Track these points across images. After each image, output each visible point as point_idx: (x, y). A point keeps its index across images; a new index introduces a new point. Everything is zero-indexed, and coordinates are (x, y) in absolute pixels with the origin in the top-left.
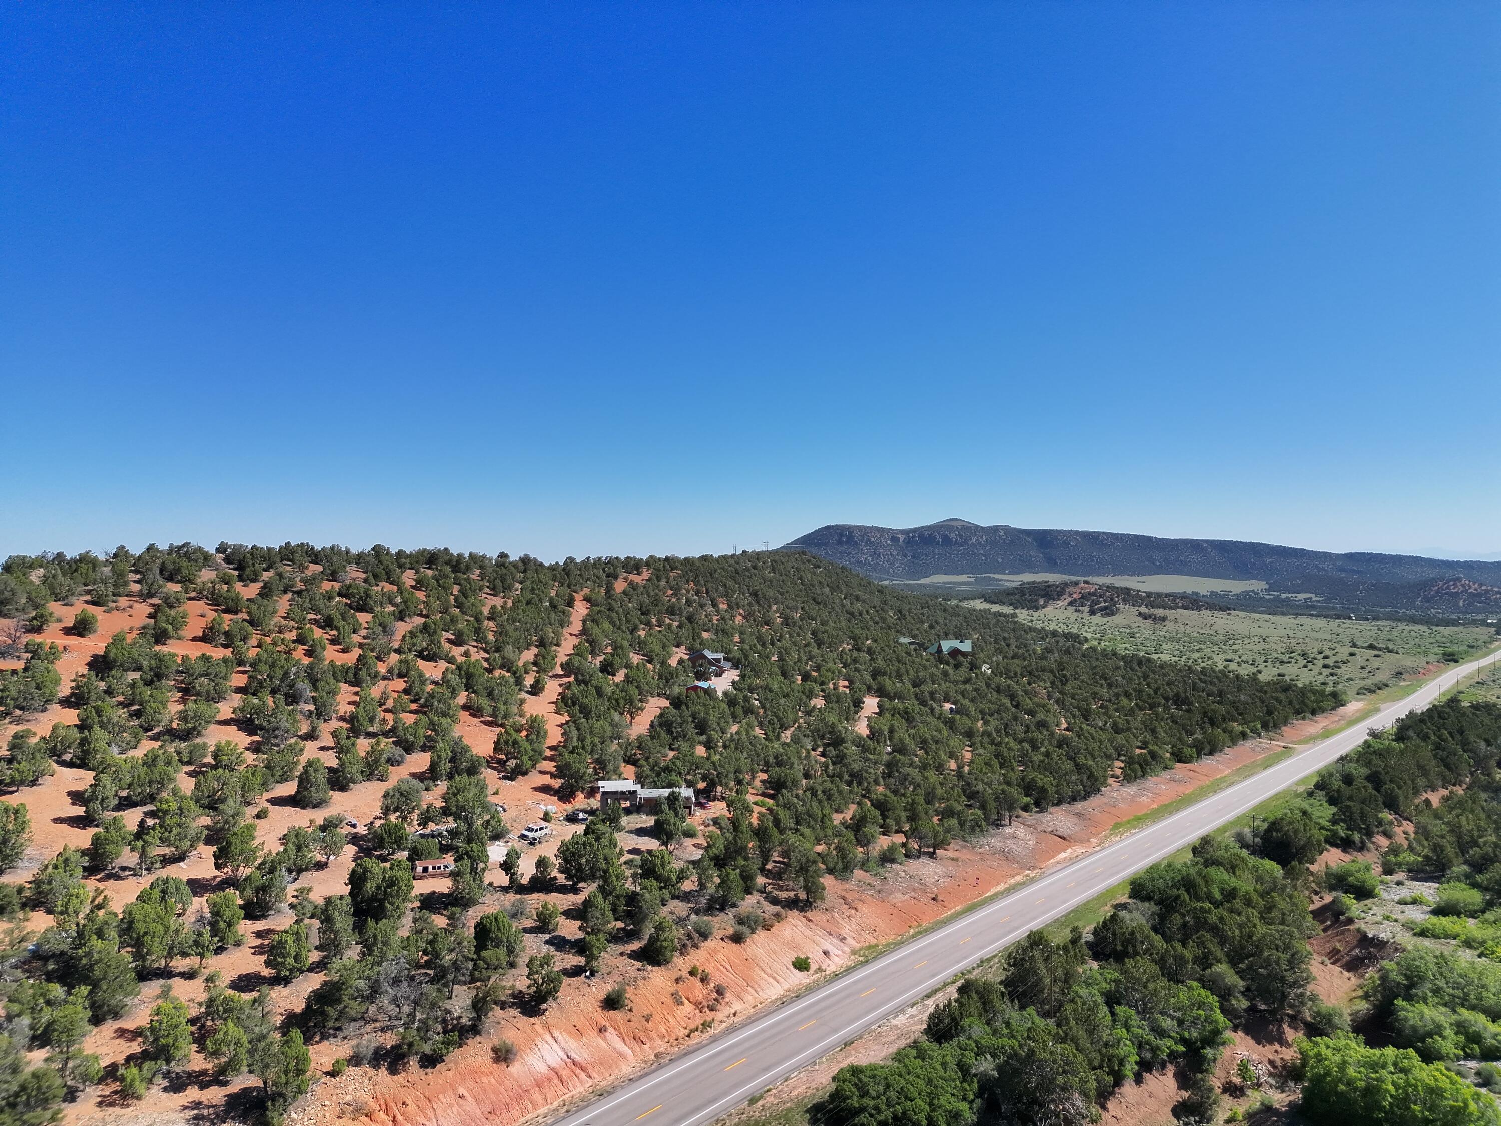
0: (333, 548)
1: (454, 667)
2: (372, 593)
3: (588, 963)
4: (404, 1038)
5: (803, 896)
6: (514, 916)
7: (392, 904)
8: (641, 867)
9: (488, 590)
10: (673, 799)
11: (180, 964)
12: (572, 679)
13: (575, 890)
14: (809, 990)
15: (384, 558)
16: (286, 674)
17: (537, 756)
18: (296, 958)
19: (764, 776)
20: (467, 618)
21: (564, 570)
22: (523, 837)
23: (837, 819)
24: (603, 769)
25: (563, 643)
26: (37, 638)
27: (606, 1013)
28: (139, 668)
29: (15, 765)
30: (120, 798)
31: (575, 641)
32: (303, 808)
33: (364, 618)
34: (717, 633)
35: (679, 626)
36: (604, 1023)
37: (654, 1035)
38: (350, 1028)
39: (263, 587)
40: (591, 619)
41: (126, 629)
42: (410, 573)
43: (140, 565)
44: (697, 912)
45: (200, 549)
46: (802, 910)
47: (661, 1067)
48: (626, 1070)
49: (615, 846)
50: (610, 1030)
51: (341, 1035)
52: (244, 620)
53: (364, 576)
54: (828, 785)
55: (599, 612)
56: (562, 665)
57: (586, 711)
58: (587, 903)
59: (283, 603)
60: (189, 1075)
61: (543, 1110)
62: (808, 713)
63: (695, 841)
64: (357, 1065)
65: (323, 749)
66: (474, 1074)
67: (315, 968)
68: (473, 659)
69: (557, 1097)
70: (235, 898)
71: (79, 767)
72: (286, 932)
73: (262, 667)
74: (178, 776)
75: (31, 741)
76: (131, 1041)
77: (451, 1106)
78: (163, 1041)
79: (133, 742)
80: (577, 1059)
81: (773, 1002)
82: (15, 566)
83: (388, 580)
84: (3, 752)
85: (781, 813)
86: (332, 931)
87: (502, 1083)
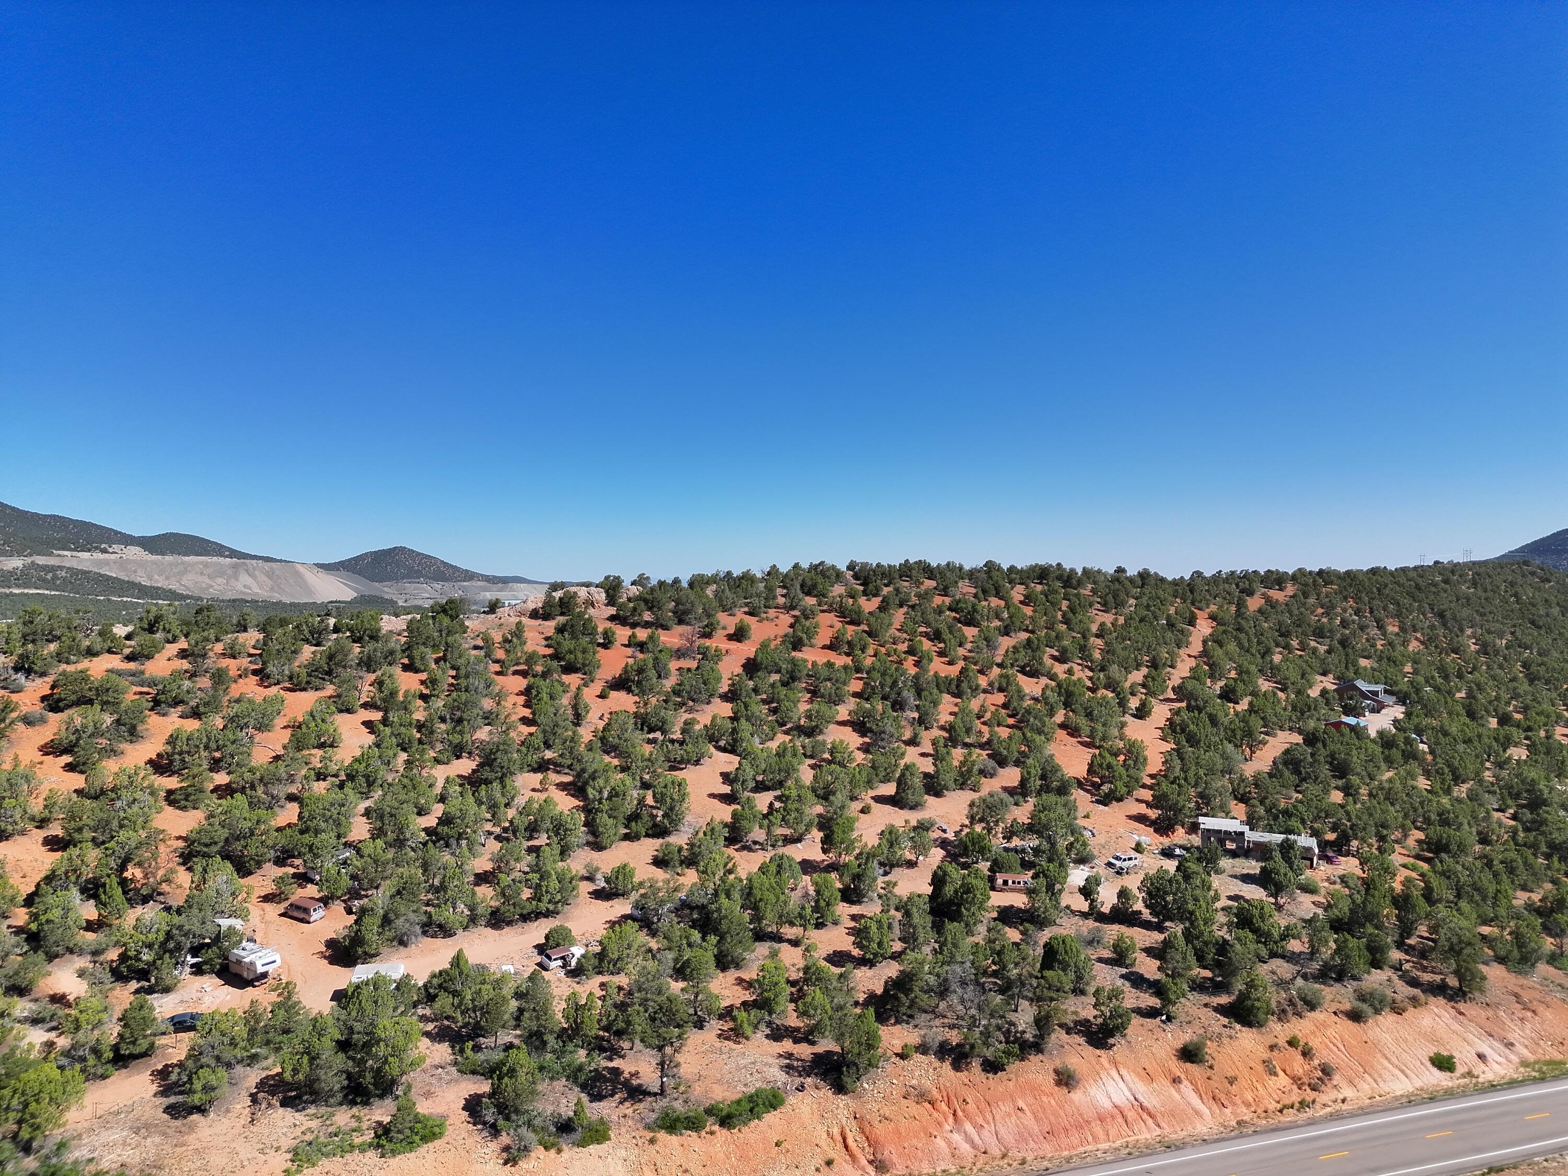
0: (948, 564)
1: (1053, 684)
2: (979, 608)
3: (1164, 1006)
4: (966, 1038)
5: (1453, 982)
6: (1090, 943)
7: (968, 910)
8: (1236, 915)
9: (1099, 607)
10: (1286, 848)
11: (790, 932)
12: (1184, 704)
13: (1159, 928)
14: (1450, 1094)
15: (994, 574)
16: (895, 683)
17: (1133, 783)
18: (880, 944)
19: (1421, 835)
20: (1075, 634)
21: (1189, 585)
22: (1110, 865)
23: (1520, 898)
24: (1207, 804)
25: (1179, 665)
26: (707, 642)
27: (1182, 1064)
28: (778, 671)
29: (685, 747)
30: (757, 782)
31: (1193, 663)
32: (901, 808)
33: (970, 632)
34: (1380, 659)
35: (1329, 652)
36: (1179, 1074)
37: (1238, 1100)
38: (922, 1018)
39: (882, 601)
40: (1217, 640)
41: (772, 637)
42: (1020, 588)
43: (786, 581)
44: (1305, 977)
45: (833, 567)
46: (1451, 999)
47: (1241, 1136)
48: (1201, 1129)
49: (1209, 889)
50: (1185, 1082)
51: (913, 1023)
52: (864, 631)
53: (973, 591)
54: (1513, 855)
55: (1224, 632)
56: (1173, 689)
57: (1193, 740)
58: (1167, 944)
59: (898, 616)
60: (787, 1028)
61: (1104, 1146)
62: (1500, 765)
63: (1316, 898)
64: (925, 1053)
65: (923, 755)
66: (1035, 1090)
67: (896, 956)
68: (1074, 678)
69: (1119, 1136)
70: (835, 881)
71: (731, 752)
72: (871, 918)
73: (876, 675)
74: (801, 767)
75: (697, 727)
76: (746, 989)
77: (1009, 1115)
78: (766, 994)
79: (771, 734)
80: (1146, 1104)
81: (1396, 1098)
82: (698, 582)
83: (998, 595)
84: (677, 736)
85: (1435, 882)
86: (911, 925)
87: (1062, 1107)
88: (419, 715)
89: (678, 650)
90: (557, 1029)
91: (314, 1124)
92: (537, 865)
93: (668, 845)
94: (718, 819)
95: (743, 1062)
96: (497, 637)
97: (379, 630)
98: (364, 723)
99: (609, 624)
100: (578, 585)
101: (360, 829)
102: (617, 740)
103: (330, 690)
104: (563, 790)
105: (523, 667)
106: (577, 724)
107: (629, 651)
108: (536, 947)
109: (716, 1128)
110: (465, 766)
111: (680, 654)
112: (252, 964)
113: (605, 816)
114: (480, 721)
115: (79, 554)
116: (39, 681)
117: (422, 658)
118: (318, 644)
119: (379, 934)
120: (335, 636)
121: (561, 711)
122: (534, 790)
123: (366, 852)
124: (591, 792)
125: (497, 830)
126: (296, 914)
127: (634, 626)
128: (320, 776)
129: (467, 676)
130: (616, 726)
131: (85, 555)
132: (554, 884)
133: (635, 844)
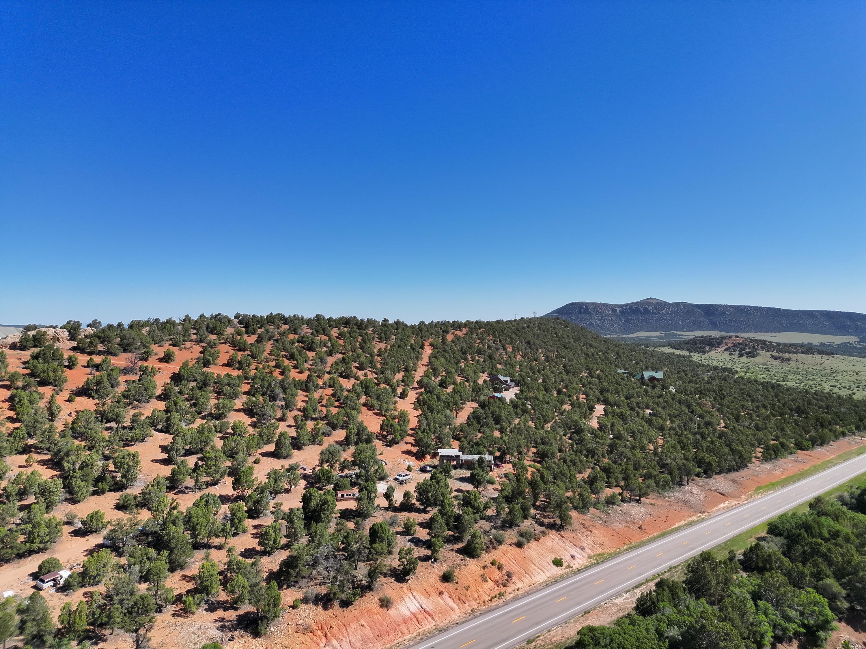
0: (294, 316)
1: (358, 382)
2: (316, 341)
3: (432, 554)
4: (331, 590)
5: (558, 522)
6: (391, 524)
7: (325, 514)
8: (463, 500)
9: (377, 339)
10: (481, 461)
11: (215, 541)
12: (423, 390)
13: (425, 511)
14: (563, 578)
15: (322, 322)
16: (270, 385)
17: (404, 434)
18: (275, 541)
19: (535, 450)
20: (366, 355)
21: (419, 328)
22: (396, 479)
23: (579, 477)
24: (441, 442)
25: (418, 370)
26: (145, 364)
27: (443, 584)
28: (195, 380)
29: (134, 431)
30: (186, 450)
31: (425, 368)
32: (278, 458)
33: (311, 354)
34: (506, 365)
35: (484, 361)
36: (442, 589)
37: (471, 598)
38: (303, 582)
39: (258, 337)
40: (433, 356)
41: (189, 359)
42: (335, 330)
43: (196, 325)
44: (496, 528)
45: (226, 317)
46: (558, 530)
47: (475, 617)
48: (455, 617)
49: (448, 487)
50: (445, 593)
51: (298, 586)
52: (248, 355)
53: (311, 331)
54: (574, 457)
55: (438, 352)
56: (417, 382)
57: (431, 409)
58: (432, 519)
59: (268, 346)
60: (218, 603)
61: (408, 637)
62: (561, 414)
63: (494, 486)
64: (306, 603)
65: (289, 426)
66: (369, 613)
67: (284, 547)
68: (369, 378)
69: (415, 630)
70: (243, 506)
71: (165, 432)
72: (269, 527)
73: (258, 381)
74: (214, 439)
75: (142, 418)
76: (189, 582)
77: (357, 630)
78: (205, 583)
79: (192, 420)
80: (427, 609)
81: (541, 584)
82: (135, 326)
83: (324, 334)
84: (128, 424)
85: (545, 472)
86: (293, 528)
87: (384, 620)
89: (125, 369)
90: (54, 631)
92: (29, 518)
93: (126, 495)
94: (161, 475)
99: (72, 353)
100: (46, 327)
102: (83, 429)
104: (43, 465)
105: (8, 383)
106: (52, 420)
107: (89, 370)
108: (32, 575)
111: (125, 371)
113: (79, 480)
121: (40, 412)
122: (20, 466)
124: (66, 465)
127: (90, 353)
130: (82, 420)
132: (44, 530)
133: (102, 497)
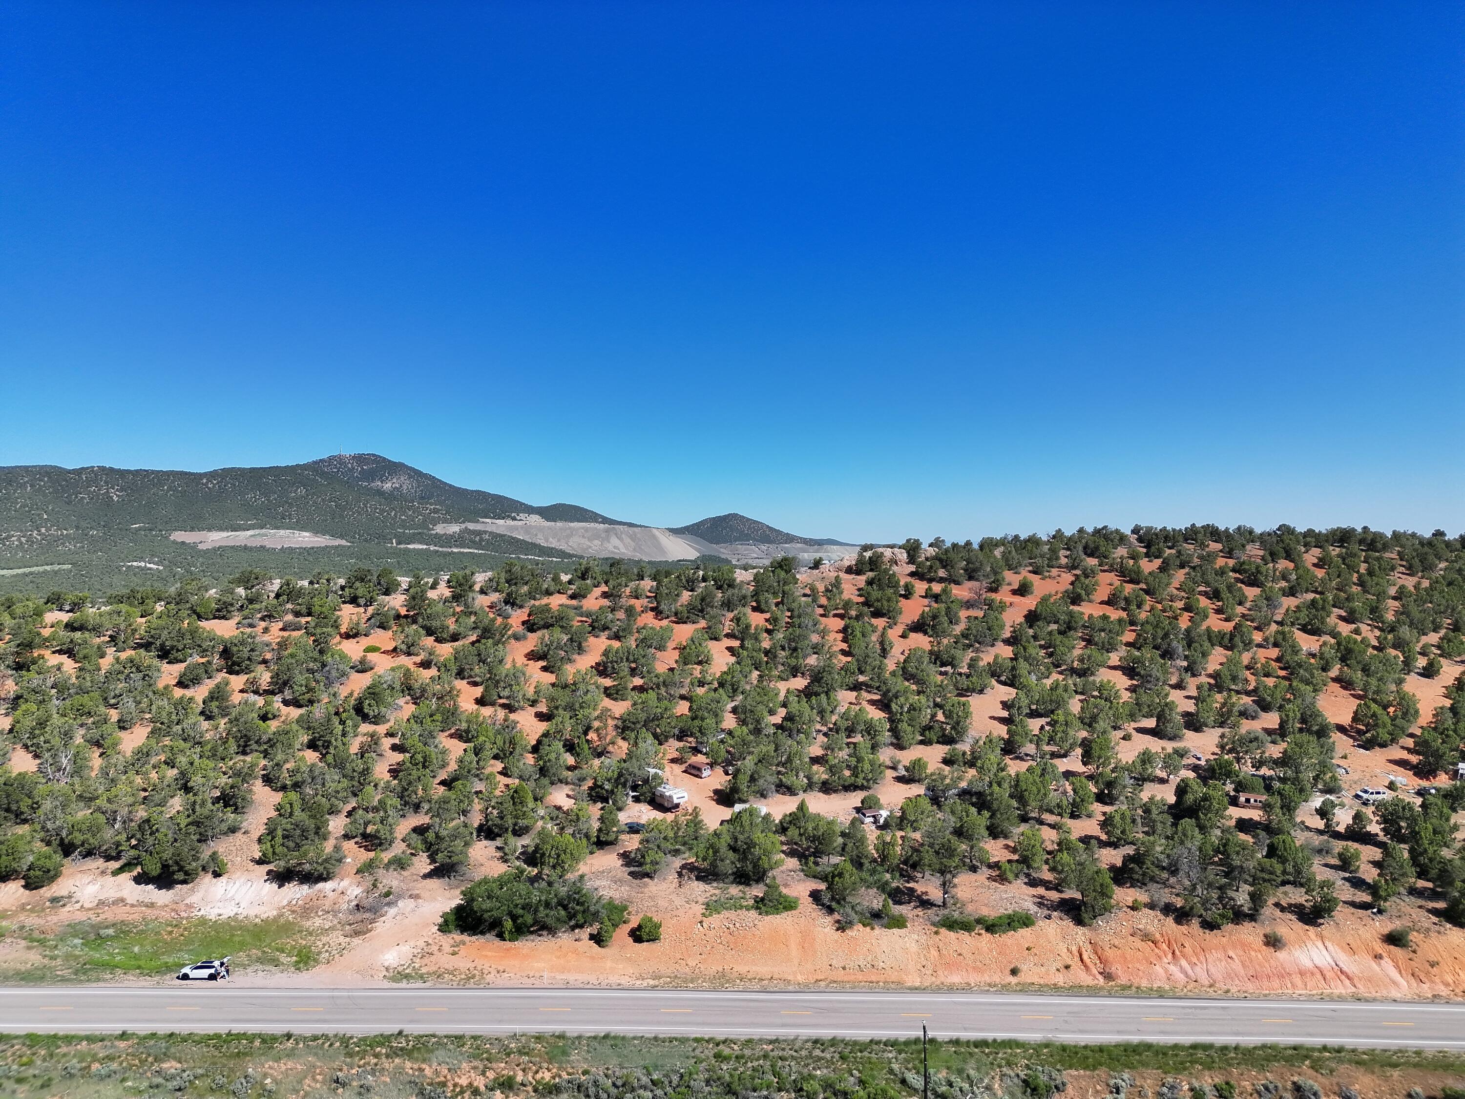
0: (1239, 528)
2: (1265, 569)
3: (1376, 903)
6: (1319, 852)
7: (1206, 815)
11: (1050, 818)
15: (1287, 536)
16: (1166, 635)
17: (1398, 732)
18: (1123, 832)
20: (1368, 596)
22: (1356, 796)
26: (993, 595)
27: (1386, 946)
28: (1057, 622)
29: (971, 679)
30: (1031, 710)
32: (1160, 738)
33: (1251, 592)
36: (1381, 952)
37: (1437, 979)
38: (1153, 886)
39: (1163, 562)
41: (1053, 593)
42: (1316, 552)
43: (1069, 543)
45: (1117, 531)
47: (1433, 1002)
48: (1395, 994)
50: (1387, 959)
51: (1145, 888)
52: (1141, 589)
59: (1180, 576)
60: (1041, 880)
61: (1301, 991)
64: (1152, 908)
65: (1188, 697)
66: (1245, 946)
68: (1359, 637)
69: (1315, 986)
70: (1092, 787)
71: (1010, 686)
73: (1149, 627)
74: (1071, 701)
75: (981, 664)
76: (1011, 852)
77: (1220, 960)
78: (1026, 856)
79: (1046, 673)
80: (1345, 969)
82: (987, 545)
83: (1288, 556)
84: (965, 670)
86: (1151, 820)
87: (1267, 961)
88: (766, 644)
89: (968, 601)
90: (870, 857)
91: (717, 892)
92: (854, 754)
93: (954, 749)
94: (995, 734)
95: (1005, 896)
96: (821, 587)
97: (734, 580)
98: (728, 648)
99: (909, 579)
100: (884, 546)
101: (729, 722)
102: (915, 670)
103: (703, 623)
104: (873, 705)
105: (841, 611)
106: (884, 657)
107: (926, 601)
108: (855, 808)
109: (983, 932)
110: (800, 683)
111: (969, 605)
112: (671, 797)
113: (905, 724)
114: (810, 651)
115: (497, 521)
116: (519, 611)
117: (766, 602)
118: (692, 590)
119: (748, 787)
120: (703, 584)
121: (871, 646)
122: (851, 703)
123: (736, 734)
124: (894, 707)
125: (825, 729)
126: (693, 771)
127: (930, 581)
128: (701, 684)
129: (799, 617)
130: (914, 660)
131: (501, 522)
132: (867, 766)
133: (929, 748)
